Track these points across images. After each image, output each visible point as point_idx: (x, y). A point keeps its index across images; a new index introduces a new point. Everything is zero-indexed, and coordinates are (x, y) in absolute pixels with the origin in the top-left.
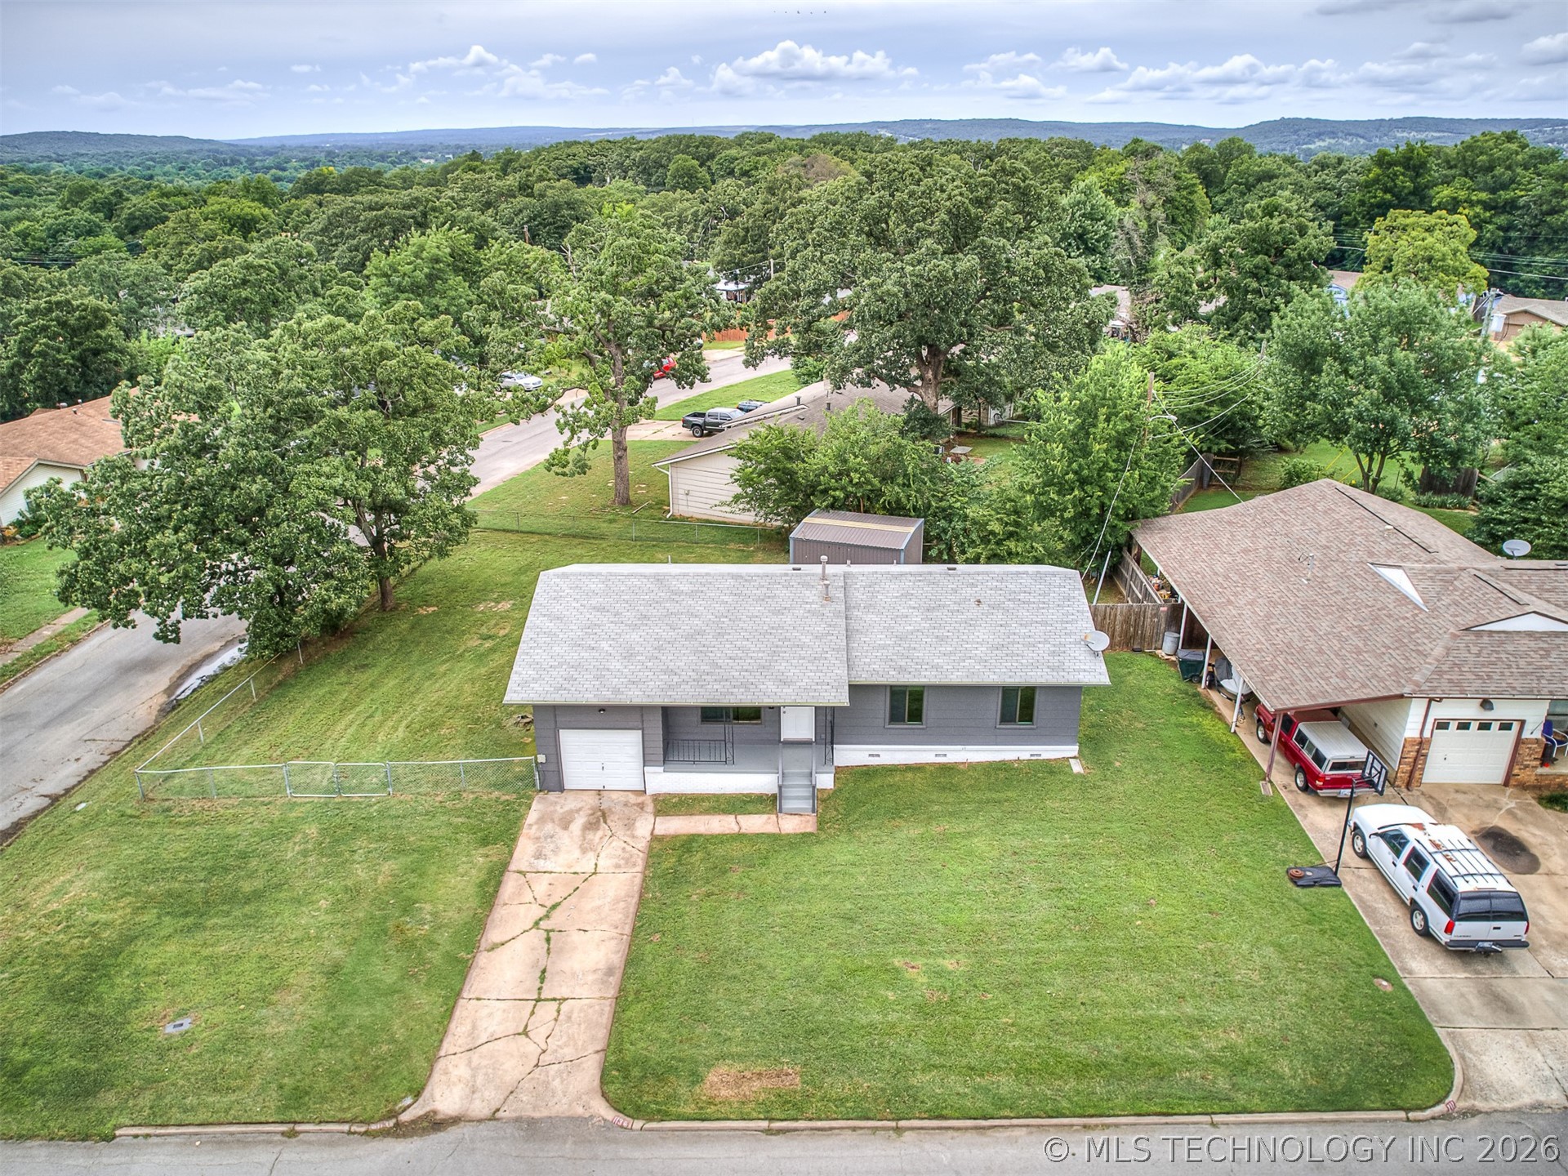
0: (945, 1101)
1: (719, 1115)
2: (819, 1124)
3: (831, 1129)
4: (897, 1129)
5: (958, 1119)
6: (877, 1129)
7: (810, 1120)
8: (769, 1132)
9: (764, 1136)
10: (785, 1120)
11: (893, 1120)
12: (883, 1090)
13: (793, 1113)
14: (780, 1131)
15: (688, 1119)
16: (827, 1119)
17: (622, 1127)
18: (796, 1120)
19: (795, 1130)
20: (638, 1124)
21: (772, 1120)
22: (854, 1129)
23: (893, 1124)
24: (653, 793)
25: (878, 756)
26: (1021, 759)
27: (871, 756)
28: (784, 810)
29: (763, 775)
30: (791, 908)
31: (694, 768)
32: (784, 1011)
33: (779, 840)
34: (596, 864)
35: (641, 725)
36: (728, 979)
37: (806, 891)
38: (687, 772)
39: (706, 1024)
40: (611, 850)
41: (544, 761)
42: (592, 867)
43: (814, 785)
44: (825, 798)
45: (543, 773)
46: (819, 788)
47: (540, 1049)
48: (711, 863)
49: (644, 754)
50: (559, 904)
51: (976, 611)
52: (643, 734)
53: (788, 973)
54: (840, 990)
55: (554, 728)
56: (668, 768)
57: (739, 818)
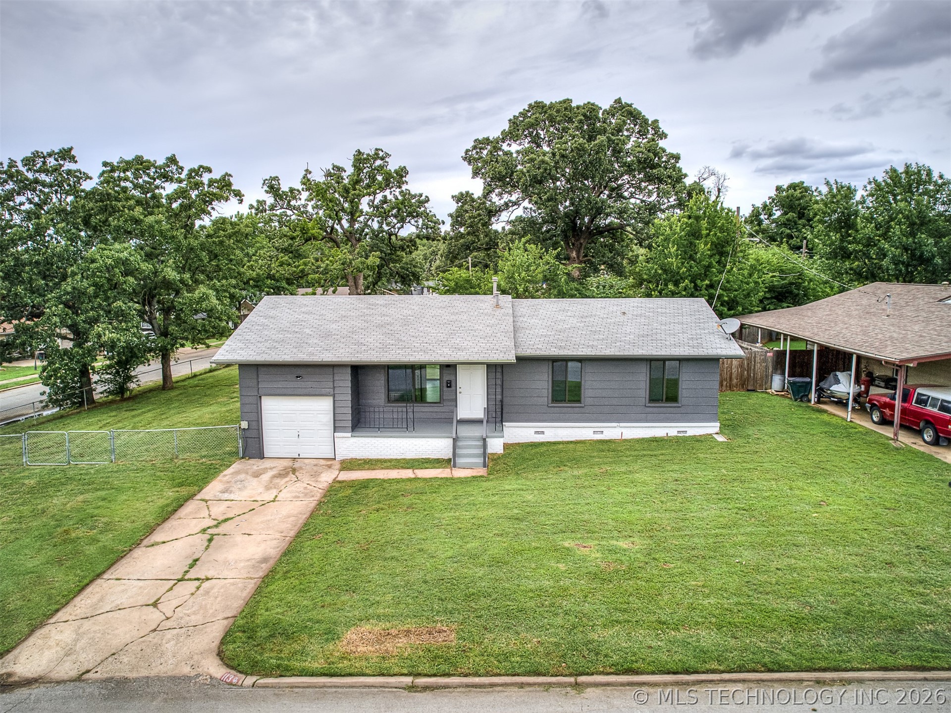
0: (635, 654)
1: (352, 670)
2: (477, 680)
3: (492, 685)
4: (576, 685)
5: (653, 673)
6: (550, 685)
7: (466, 676)
8: (412, 688)
9: (406, 693)
10: (435, 675)
11: (571, 675)
12: (557, 645)
13: (444, 668)
14: (426, 688)
15: (312, 675)
16: (487, 674)
17: (231, 684)
18: (448, 675)
19: (446, 687)
20: (250, 680)
21: (419, 675)
22: (522, 685)
23: (572, 680)
24: (342, 458)
25: (543, 433)
26: (669, 435)
27: (536, 433)
28: (457, 465)
29: (440, 439)
30: (457, 514)
31: (379, 434)
32: (443, 580)
33: (451, 480)
34: (276, 496)
35: (332, 390)
36: (385, 559)
37: (474, 505)
38: (372, 437)
39: (354, 592)
40: (293, 488)
41: (247, 427)
42: (272, 498)
43: (485, 446)
44: (496, 458)
45: (245, 439)
46: (490, 450)
47: (164, 618)
48: (385, 492)
49: (334, 420)
50: (232, 518)
51: (622, 318)
52: (334, 401)
53: (450, 554)
54: (506, 563)
55: (256, 394)
56: (355, 434)
57: (416, 471)
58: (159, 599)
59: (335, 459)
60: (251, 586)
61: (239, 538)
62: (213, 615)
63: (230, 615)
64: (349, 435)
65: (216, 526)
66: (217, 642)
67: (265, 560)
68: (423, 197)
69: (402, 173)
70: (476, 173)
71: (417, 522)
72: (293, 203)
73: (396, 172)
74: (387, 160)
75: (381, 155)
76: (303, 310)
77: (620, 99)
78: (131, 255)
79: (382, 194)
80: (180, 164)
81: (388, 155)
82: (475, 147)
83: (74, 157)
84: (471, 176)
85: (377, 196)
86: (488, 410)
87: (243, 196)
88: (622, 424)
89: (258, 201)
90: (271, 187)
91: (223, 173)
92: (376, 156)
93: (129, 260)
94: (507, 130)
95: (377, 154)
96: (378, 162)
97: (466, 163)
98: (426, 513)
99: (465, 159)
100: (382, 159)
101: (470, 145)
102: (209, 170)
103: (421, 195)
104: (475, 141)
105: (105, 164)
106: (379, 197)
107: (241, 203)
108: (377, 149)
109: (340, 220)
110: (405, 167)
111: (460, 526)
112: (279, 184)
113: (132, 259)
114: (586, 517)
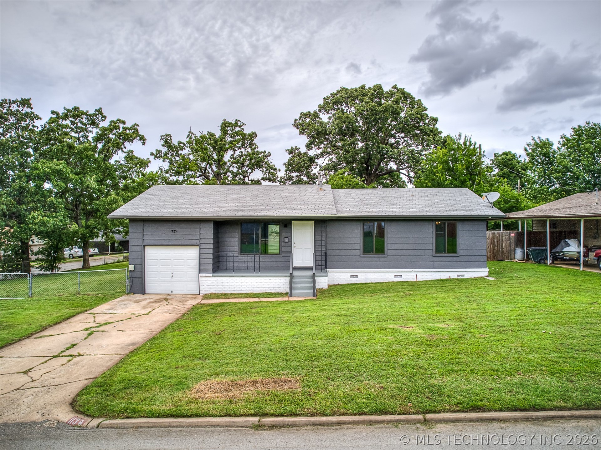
0: (478, 395)
1: (199, 412)
2: (324, 419)
3: (340, 423)
4: (425, 421)
5: (500, 410)
6: (398, 421)
7: (313, 415)
8: (259, 427)
9: (253, 431)
10: (281, 415)
11: (418, 413)
12: (400, 389)
13: (292, 408)
14: (273, 427)
15: (159, 415)
16: (334, 414)
17: (76, 426)
18: (295, 415)
19: (293, 425)
20: (95, 422)
21: (266, 415)
22: (370, 423)
23: (421, 417)
24: (204, 293)
25: (357, 276)
26: (451, 278)
27: (352, 276)
28: (293, 295)
29: (280, 278)
30: (296, 315)
31: (233, 274)
32: (286, 348)
33: (290, 302)
34: (151, 312)
35: (198, 241)
36: (236, 339)
37: (308, 311)
38: (228, 276)
39: (206, 359)
40: (165, 308)
41: (133, 269)
42: (147, 312)
43: (314, 282)
44: (322, 291)
45: (132, 279)
46: (317, 287)
47: (31, 380)
48: (237, 308)
49: (200, 264)
50: (112, 323)
51: (411, 198)
52: (200, 249)
53: (292, 333)
54: (343, 338)
55: (142, 244)
56: (215, 274)
57: (260, 299)
58: (31, 369)
59: (199, 294)
60: (117, 358)
61: (114, 333)
62: (77, 377)
63: (91, 377)
64: (211, 275)
65: (98, 327)
66: (73, 396)
67: (133, 344)
68: (267, 153)
69: (253, 136)
70: (302, 133)
71: (262, 319)
72: (180, 152)
73: (250, 135)
74: (243, 127)
75: (239, 124)
76: (180, 192)
77: (396, 85)
78: (64, 168)
79: (239, 150)
80: (104, 114)
81: (244, 124)
82: (300, 118)
83: (31, 104)
84: (299, 133)
85: (236, 152)
86: (316, 260)
87: (146, 140)
88: (416, 270)
89: (157, 150)
90: (166, 141)
91: (134, 123)
92: (236, 125)
93: (63, 170)
94: (322, 104)
95: (236, 123)
96: (237, 129)
97: (295, 128)
98: (270, 315)
99: (294, 126)
100: (240, 127)
101: (297, 117)
102: (124, 123)
103: (265, 152)
104: (301, 113)
105: (53, 112)
106: (238, 153)
107: (144, 145)
108: (236, 120)
109: (211, 166)
110: (255, 132)
111: (299, 320)
112: (171, 139)
113: (64, 170)
114: (403, 313)
